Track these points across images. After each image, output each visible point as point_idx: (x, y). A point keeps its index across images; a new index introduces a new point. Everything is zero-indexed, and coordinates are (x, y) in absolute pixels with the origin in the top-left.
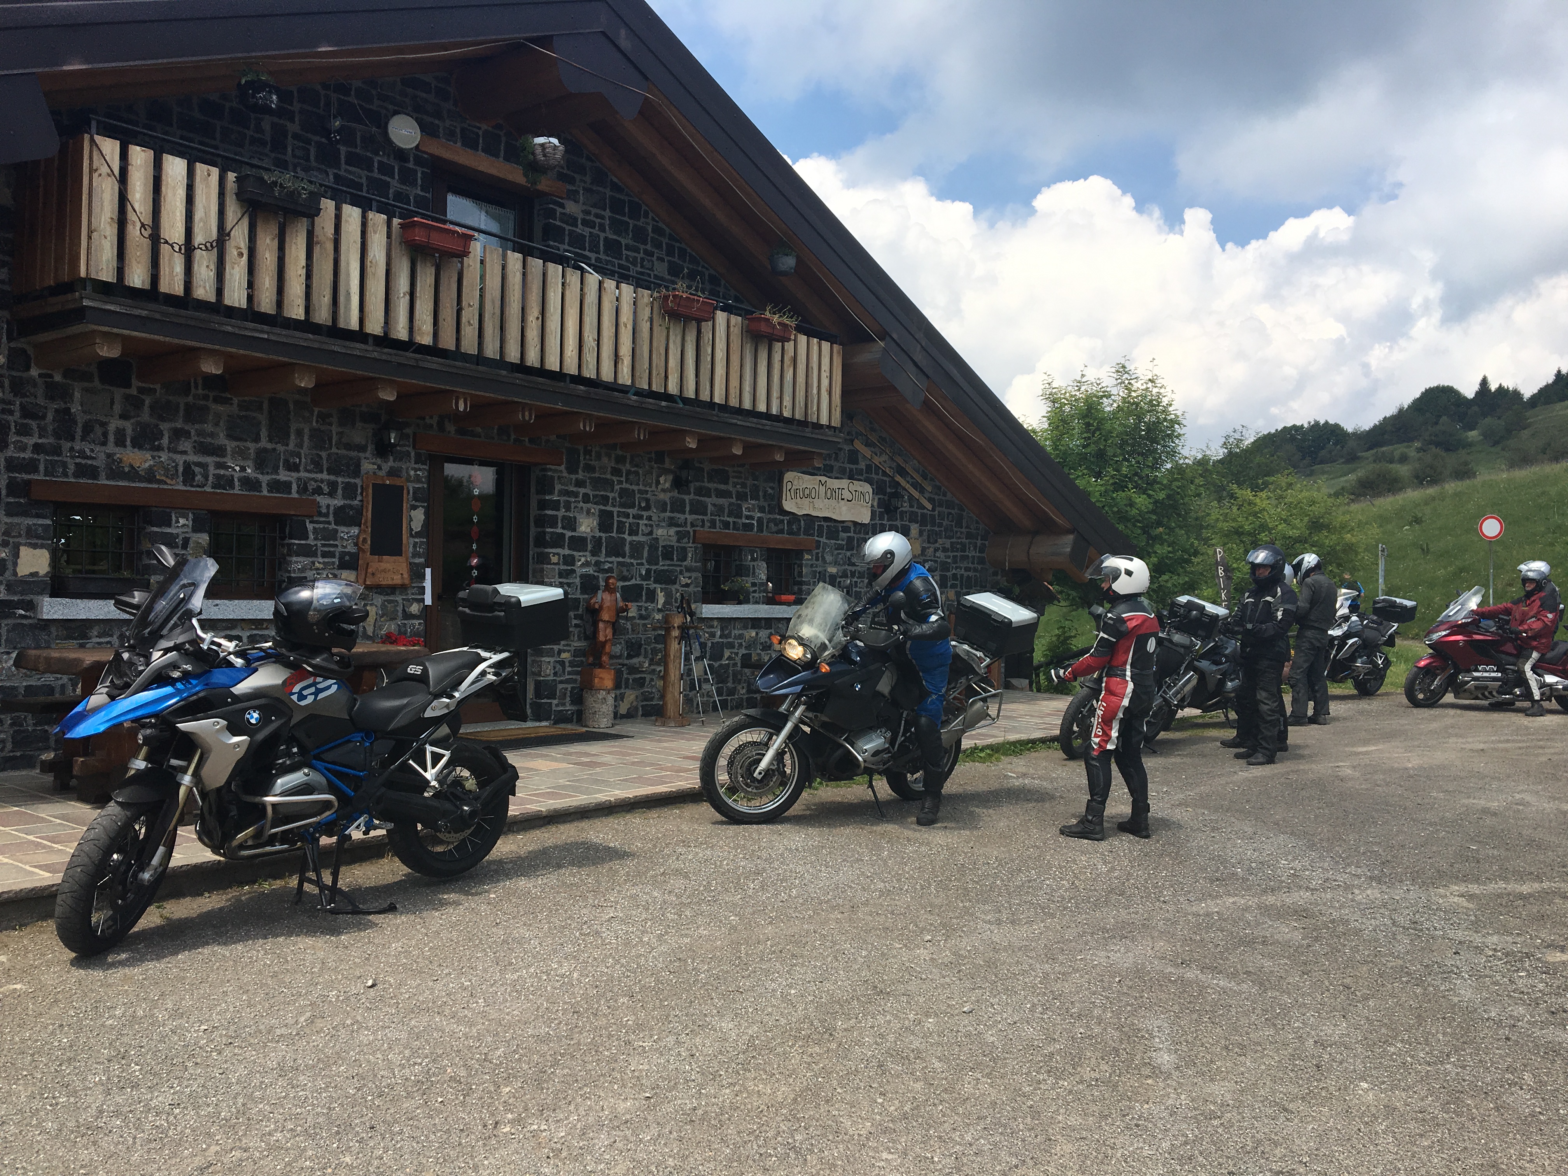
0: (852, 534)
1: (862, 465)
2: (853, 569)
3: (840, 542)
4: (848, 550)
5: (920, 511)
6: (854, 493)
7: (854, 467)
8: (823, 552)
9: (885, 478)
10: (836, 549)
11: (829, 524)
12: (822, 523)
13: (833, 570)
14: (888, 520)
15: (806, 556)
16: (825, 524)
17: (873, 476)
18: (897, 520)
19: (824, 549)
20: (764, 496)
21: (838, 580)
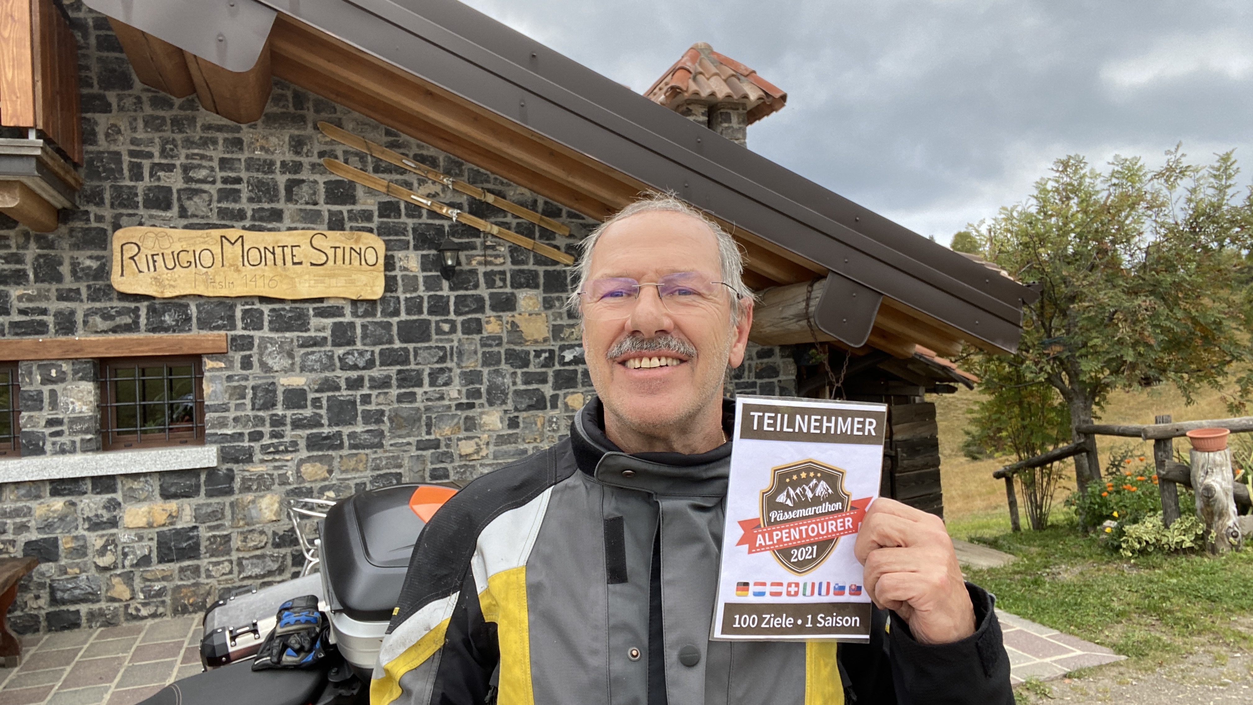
0: (348, 318)
1: (369, 204)
2: (354, 374)
3: (312, 334)
4: (335, 344)
5: (541, 269)
6: (331, 253)
7: (345, 209)
8: (261, 355)
9: (437, 222)
10: (301, 346)
11: (277, 306)
12: (257, 306)
13: (298, 381)
14: (451, 289)
15: (209, 364)
16: (266, 309)
17: (404, 219)
18: (476, 286)
19: (262, 348)
20: (74, 273)
21: (311, 396)
